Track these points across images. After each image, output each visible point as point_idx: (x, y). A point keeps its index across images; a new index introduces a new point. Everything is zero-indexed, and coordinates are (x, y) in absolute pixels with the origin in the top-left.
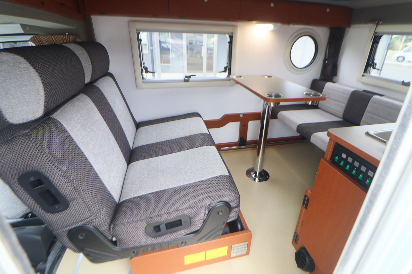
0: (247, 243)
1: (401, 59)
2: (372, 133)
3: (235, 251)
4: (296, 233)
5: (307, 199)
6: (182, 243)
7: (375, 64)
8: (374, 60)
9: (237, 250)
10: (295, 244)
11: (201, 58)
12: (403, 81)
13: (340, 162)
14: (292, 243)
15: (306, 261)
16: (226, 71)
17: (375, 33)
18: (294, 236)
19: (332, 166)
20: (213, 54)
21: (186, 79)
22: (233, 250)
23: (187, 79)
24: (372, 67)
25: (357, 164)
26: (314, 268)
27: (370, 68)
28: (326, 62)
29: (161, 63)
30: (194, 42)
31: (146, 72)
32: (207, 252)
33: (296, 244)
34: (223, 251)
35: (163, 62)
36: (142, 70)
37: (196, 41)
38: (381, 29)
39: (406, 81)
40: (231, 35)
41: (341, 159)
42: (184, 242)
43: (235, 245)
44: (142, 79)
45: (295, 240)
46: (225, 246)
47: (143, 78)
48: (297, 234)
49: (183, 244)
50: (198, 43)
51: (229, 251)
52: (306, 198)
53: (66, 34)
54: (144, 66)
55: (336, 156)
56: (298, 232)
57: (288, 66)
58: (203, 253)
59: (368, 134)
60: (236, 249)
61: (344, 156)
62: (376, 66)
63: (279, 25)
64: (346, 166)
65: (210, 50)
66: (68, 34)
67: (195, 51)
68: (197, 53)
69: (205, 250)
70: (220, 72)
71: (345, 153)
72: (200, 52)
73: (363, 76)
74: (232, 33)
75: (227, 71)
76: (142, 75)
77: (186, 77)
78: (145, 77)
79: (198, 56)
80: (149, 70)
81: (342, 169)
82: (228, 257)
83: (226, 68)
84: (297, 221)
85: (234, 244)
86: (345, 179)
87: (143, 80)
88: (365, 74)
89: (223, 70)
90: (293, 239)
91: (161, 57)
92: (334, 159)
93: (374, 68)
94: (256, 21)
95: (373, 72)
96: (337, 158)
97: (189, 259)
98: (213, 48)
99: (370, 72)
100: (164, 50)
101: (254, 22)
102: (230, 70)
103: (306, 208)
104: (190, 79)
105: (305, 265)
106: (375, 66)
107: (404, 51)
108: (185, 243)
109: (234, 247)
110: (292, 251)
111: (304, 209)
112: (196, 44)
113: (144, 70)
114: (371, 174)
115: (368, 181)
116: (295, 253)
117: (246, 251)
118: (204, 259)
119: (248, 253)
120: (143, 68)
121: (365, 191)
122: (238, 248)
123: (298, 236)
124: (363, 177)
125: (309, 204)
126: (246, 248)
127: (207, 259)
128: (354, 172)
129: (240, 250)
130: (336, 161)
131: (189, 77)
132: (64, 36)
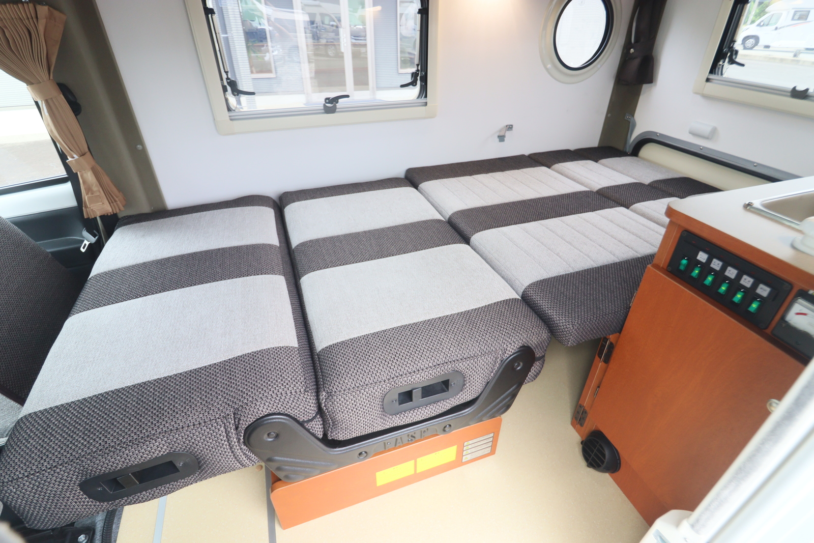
0: (492, 435)
2: (757, 204)
4: (580, 406)
5: (609, 345)
7: (734, 53)
8: (733, 42)
9: (474, 451)
10: (578, 426)
11: (340, 56)
12: (794, 88)
13: (692, 271)
14: (573, 424)
15: (604, 455)
16: (416, 85)
18: (576, 411)
19: (672, 278)
20: (365, 45)
21: (329, 105)
22: (467, 450)
23: (331, 106)
24: (727, 60)
25: (731, 272)
26: (620, 464)
27: (724, 62)
28: (632, 50)
29: (252, 72)
30: (318, 19)
31: (233, 93)
32: (419, 460)
33: (582, 425)
34: (449, 454)
35: (253, 69)
36: (225, 90)
37: (322, 17)
39: (801, 88)
41: (694, 263)
43: (470, 442)
44: (228, 111)
45: (579, 419)
46: (451, 445)
47: (229, 109)
48: (584, 409)
50: (327, 21)
51: (460, 454)
52: (606, 344)
54: (228, 79)
55: (683, 259)
56: (585, 404)
57: (549, 66)
58: (412, 462)
59: (748, 206)
60: (471, 448)
61: (702, 257)
62: (736, 58)
64: (705, 278)
65: (358, 36)
67: (323, 41)
68: (327, 45)
69: (415, 458)
70: (402, 86)
71: (705, 251)
72: (334, 43)
73: (708, 80)
75: (419, 82)
76: (226, 100)
77: (327, 101)
78: (234, 106)
79: (331, 52)
80: (242, 86)
81: (696, 285)
82: (458, 462)
83: (414, 75)
85: (468, 441)
86: (702, 304)
87: (232, 114)
88: (712, 77)
89: (409, 79)
90: (575, 417)
91: (250, 58)
92: (679, 265)
93: (732, 62)
95: (729, 71)
96: (684, 262)
97: (383, 477)
98: (365, 30)
99: (723, 73)
100: (255, 38)
102: (424, 80)
103: (606, 361)
104: (338, 105)
105: (603, 462)
106: (734, 57)
107: (759, 25)
109: (467, 445)
110: (573, 438)
111: (601, 364)
113: (229, 88)
114: (764, 291)
115: (754, 306)
116: (582, 443)
117: (490, 449)
118: (412, 472)
119: (493, 452)
120: (225, 84)
121: (746, 326)
122: (476, 445)
123: (586, 412)
124: (743, 298)
125: (614, 355)
126: (490, 444)
127: (418, 471)
128: (723, 288)
129: (479, 448)
130: (682, 268)
131: (335, 100)
132: (20, 5)
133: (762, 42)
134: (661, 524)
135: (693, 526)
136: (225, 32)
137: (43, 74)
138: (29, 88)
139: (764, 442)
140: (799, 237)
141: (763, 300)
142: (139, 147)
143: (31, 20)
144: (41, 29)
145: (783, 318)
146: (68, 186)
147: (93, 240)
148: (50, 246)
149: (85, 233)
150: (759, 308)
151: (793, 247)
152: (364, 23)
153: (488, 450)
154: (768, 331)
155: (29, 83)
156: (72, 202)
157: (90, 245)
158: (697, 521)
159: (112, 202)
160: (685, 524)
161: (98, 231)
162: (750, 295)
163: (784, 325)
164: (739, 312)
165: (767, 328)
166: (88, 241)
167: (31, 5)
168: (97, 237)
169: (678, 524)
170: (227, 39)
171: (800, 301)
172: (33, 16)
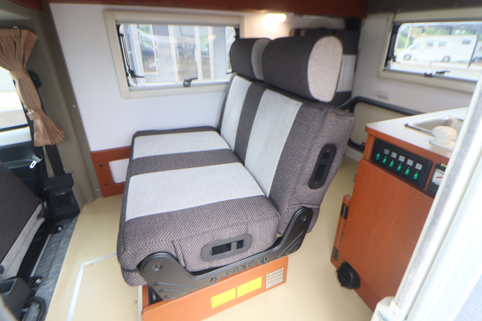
0: (283, 269)
1: (407, 57)
2: (411, 124)
3: (270, 281)
4: (334, 248)
5: (346, 208)
6: (212, 279)
7: (395, 57)
8: (393, 52)
9: (272, 280)
10: (334, 261)
12: (425, 73)
13: (383, 160)
14: (332, 261)
15: (350, 277)
17: (394, 23)
18: (333, 252)
19: (373, 165)
20: (209, 59)
21: (186, 83)
22: (268, 279)
24: (392, 60)
25: (402, 159)
26: (360, 282)
27: (390, 61)
29: (145, 71)
30: (183, 46)
31: (132, 77)
32: (238, 288)
33: (336, 260)
34: (256, 283)
35: (146, 70)
36: (127, 75)
37: (186, 44)
38: (400, 17)
40: (237, 27)
41: (383, 155)
42: (214, 278)
43: (270, 274)
44: (129, 86)
45: (335, 257)
46: (258, 277)
48: (337, 250)
49: (213, 282)
50: (188, 46)
51: (264, 282)
52: (344, 206)
53: (14, 27)
54: (129, 69)
55: (377, 154)
56: (337, 246)
58: (234, 289)
59: (407, 125)
60: (271, 278)
61: (387, 152)
63: (291, 14)
64: (390, 163)
65: (205, 55)
66: (17, 27)
67: (186, 56)
68: (188, 58)
69: (236, 287)
71: (388, 149)
72: (192, 57)
73: (384, 70)
74: (239, 25)
76: (128, 81)
77: (185, 81)
78: (132, 84)
80: (137, 73)
81: (385, 167)
82: (263, 289)
84: (335, 235)
85: (268, 273)
86: (390, 177)
87: (130, 88)
88: (385, 68)
90: (332, 256)
92: (376, 157)
93: (394, 61)
94: (266, 9)
95: (393, 65)
96: (378, 155)
97: (216, 301)
98: (208, 51)
99: (391, 66)
100: (147, 54)
101: (263, 11)
103: (346, 218)
104: (191, 83)
105: (350, 282)
106: (395, 59)
107: (410, 49)
108: (215, 280)
109: (268, 277)
110: (333, 269)
111: (343, 220)
112: (186, 47)
113: (130, 74)
114: (419, 167)
115: (416, 175)
116: (337, 271)
117: (282, 279)
118: (234, 297)
119: (284, 281)
120: (128, 71)
121: (414, 187)
122: (274, 277)
123: (338, 252)
124: (410, 172)
125: (349, 213)
126: (282, 275)
127: (238, 296)
128: (399, 168)
129: (276, 278)
130: (377, 159)
131: (190, 81)
132: (12, 30)
133: (413, 57)
134: (380, 307)
135: (397, 304)
136: (130, 50)
137: (19, 66)
138: (10, 73)
139: (424, 241)
140: (432, 138)
141: (420, 172)
142: (74, 106)
143: (17, 37)
144: (23, 41)
145: (431, 181)
146: (28, 129)
147: (39, 160)
148: (11, 166)
149: (34, 157)
150: (419, 176)
151: (430, 143)
152: (208, 46)
153: (281, 280)
154: (425, 189)
155: (10, 70)
156: (28, 139)
157: (37, 164)
158: (399, 299)
159: (55, 137)
160: (393, 303)
161: (43, 155)
162: (413, 170)
163: (432, 184)
164: (408, 179)
165: (424, 188)
166: (36, 161)
167: (18, 30)
168: (42, 159)
169: (389, 304)
170: (131, 55)
171: (438, 170)
172: (19, 35)
